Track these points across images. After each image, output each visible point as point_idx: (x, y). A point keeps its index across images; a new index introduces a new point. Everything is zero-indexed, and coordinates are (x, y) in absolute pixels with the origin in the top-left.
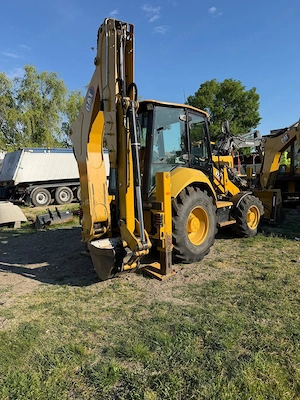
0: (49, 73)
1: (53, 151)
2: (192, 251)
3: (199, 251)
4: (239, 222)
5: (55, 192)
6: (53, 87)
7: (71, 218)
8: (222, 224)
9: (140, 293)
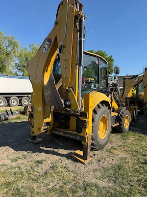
0: (10, 36)
1: (10, 77)
2: (100, 143)
3: (103, 142)
4: (120, 124)
5: (9, 99)
6: (12, 44)
7: (19, 115)
8: (113, 126)
9: (72, 175)
